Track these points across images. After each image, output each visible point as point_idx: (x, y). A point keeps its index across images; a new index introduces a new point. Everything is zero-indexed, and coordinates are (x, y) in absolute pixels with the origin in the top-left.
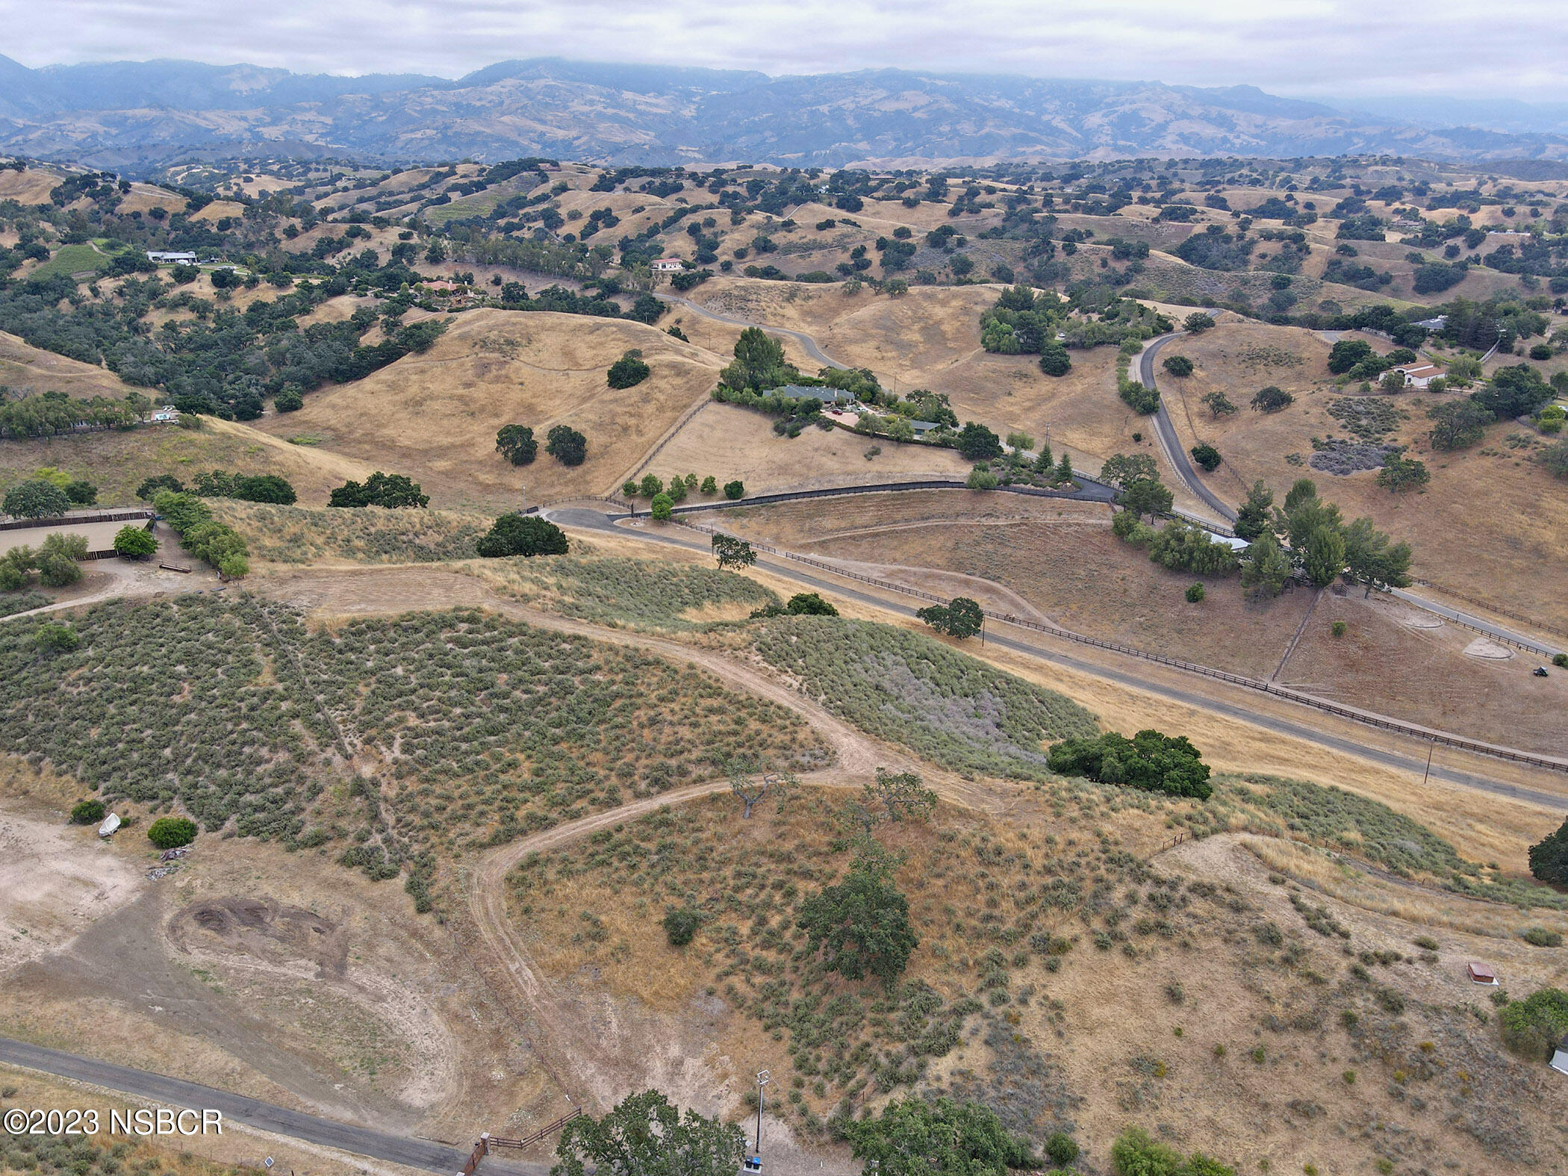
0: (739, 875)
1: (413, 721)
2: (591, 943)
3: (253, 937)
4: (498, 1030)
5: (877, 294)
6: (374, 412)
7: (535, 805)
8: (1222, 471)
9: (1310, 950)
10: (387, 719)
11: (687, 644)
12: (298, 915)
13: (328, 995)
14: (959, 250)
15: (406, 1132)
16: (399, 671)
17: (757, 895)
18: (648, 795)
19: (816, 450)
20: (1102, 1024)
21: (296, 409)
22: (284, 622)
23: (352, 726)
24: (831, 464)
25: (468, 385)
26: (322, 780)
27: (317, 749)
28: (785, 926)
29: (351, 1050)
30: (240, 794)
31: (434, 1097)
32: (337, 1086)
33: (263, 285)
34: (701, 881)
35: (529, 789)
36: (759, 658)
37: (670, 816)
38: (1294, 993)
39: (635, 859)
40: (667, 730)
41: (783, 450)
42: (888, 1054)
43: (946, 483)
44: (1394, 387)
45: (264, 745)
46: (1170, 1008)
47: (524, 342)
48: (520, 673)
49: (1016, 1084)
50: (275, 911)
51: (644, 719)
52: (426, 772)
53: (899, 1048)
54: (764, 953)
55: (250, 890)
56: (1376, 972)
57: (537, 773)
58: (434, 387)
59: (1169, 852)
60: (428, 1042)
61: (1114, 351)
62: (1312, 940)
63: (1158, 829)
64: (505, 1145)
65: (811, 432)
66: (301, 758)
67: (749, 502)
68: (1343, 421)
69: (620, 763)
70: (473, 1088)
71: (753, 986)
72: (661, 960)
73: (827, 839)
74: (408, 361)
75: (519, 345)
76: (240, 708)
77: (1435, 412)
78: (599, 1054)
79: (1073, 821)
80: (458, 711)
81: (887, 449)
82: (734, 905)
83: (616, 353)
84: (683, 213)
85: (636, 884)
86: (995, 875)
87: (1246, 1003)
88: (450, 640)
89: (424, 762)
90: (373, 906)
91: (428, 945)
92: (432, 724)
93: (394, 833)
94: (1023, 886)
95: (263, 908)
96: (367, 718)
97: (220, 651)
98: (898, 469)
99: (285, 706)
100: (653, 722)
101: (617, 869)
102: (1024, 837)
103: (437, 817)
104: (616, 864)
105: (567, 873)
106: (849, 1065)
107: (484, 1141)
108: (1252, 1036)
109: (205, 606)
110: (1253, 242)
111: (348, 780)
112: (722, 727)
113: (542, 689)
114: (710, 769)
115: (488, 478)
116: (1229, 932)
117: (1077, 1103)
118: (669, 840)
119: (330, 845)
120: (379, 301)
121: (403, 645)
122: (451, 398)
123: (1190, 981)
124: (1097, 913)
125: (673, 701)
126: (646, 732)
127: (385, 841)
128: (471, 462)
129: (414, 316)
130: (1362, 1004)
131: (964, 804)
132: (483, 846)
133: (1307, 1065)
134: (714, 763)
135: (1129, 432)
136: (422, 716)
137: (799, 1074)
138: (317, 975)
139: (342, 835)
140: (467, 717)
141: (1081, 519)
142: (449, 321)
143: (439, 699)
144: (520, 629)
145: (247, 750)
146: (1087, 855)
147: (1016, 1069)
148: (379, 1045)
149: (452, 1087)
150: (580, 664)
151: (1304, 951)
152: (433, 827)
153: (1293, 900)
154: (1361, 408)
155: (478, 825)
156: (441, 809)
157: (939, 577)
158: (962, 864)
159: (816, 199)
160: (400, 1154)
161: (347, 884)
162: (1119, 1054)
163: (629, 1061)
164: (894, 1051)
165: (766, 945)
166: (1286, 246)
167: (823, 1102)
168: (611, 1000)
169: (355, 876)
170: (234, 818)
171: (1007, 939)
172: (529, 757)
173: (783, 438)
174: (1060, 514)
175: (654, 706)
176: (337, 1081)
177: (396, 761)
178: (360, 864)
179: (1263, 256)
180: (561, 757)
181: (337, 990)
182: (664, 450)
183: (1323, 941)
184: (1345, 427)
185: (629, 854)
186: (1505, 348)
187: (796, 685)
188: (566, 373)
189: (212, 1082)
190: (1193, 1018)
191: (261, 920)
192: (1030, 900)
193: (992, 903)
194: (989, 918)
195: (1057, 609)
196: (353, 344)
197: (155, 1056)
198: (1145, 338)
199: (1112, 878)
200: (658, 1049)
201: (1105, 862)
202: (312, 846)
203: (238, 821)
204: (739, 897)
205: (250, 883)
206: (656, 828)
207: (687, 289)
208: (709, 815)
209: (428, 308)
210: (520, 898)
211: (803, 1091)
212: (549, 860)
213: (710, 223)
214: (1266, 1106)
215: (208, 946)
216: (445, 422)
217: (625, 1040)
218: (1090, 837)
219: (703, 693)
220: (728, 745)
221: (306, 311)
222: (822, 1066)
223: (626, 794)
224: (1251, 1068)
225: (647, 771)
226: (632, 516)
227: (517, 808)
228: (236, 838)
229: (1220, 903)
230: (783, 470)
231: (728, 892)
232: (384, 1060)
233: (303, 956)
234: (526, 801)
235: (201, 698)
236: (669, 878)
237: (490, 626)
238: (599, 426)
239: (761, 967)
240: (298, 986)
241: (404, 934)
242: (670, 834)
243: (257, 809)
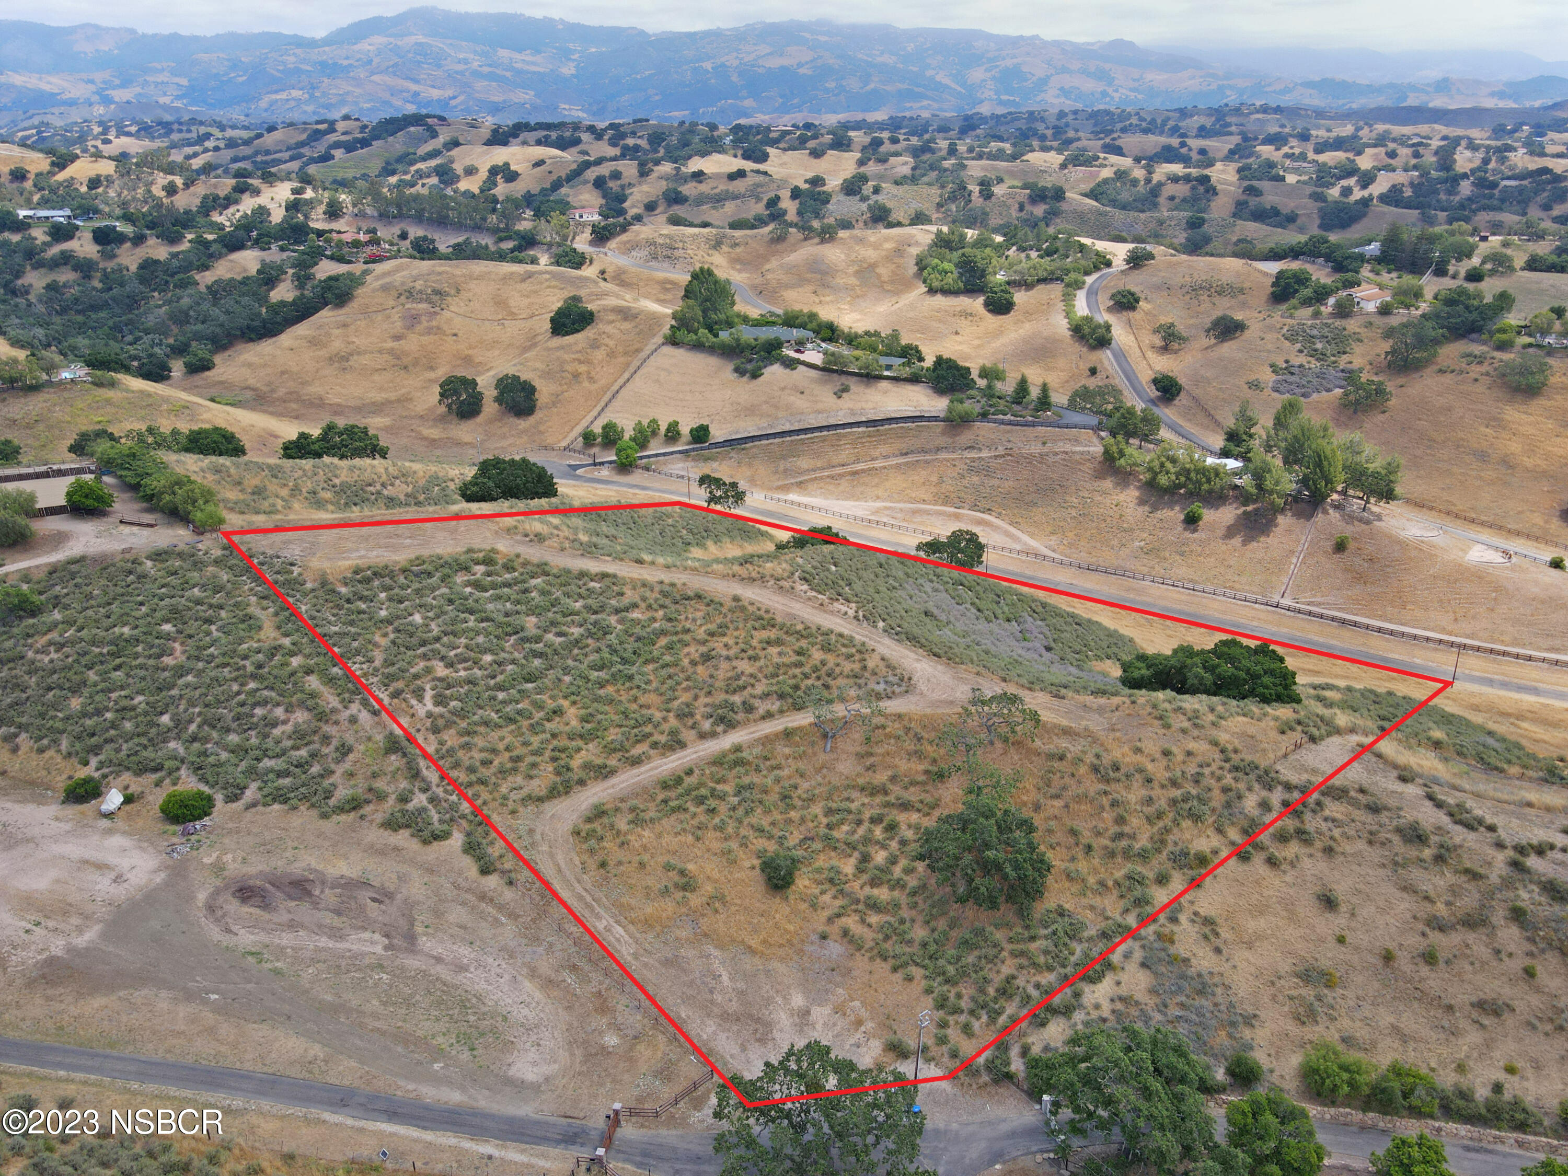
0: (829, 812)
1: (441, 670)
2: (681, 894)
3: (303, 911)
4: (600, 992)
5: (806, 239)
6: (295, 369)
7: (590, 753)
8: (1182, 400)
9: (1461, 846)
10: (412, 671)
11: (724, 576)
12: (350, 885)
13: (403, 969)
14: (875, 197)
15: (525, 1110)
16: (417, 618)
17: (854, 832)
18: (713, 735)
19: (783, 389)
20: (1260, 937)
21: (209, 369)
22: (278, 573)
23: (375, 680)
24: (800, 403)
25: (397, 338)
26: (350, 739)
27: (340, 706)
28: (893, 861)
29: (442, 1026)
30: (258, 760)
31: (547, 1070)
32: (437, 1066)
33: (152, 241)
34: (791, 821)
35: (581, 736)
36: (805, 587)
37: (744, 754)
38: (1454, 890)
39: (712, 803)
40: (724, 665)
41: (745, 390)
42: (1037, 986)
43: (921, 418)
44: (1344, 310)
45: (278, 704)
46: (1328, 915)
47: (453, 292)
48: (550, 615)
49: (1182, 1005)
50: (323, 883)
51: (696, 656)
52: (463, 724)
53: (1048, 978)
54: (876, 891)
55: (290, 862)
56: (1532, 862)
57: (584, 720)
58: (360, 341)
59: (1291, 757)
60: (525, 1011)
61: (1057, 289)
62: (1459, 834)
63: (1274, 734)
64: (638, 1114)
65: (774, 371)
66: (322, 716)
67: (717, 445)
68: (1298, 346)
69: (676, 704)
70: (588, 1057)
71: (870, 926)
72: (764, 907)
73: (921, 767)
74: (326, 315)
75: (448, 295)
76: (244, 667)
77: (1389, 333)
78: (716, 1010)
79: (1184, 731)
80: (488, 658)
81: (856, 387)
82: (830, 844)
83: (555, 302)
84: (587, 165)
85: (716, 828)
86: (1118, 791)
87: (1405, 905)
88: (468, 584)
89: (460, 714)
90: (431, 871)
91: (500, 908)
92: (462, 673)
93: (440, 792)
94: (1150, 801)
95: (308, 880)
96: (391, 670)
97: (211, 606)
98: (870, 405)
99: (295, 661)
100: (707, 658)
101: (694, 815)
102: (1138, 750)
103: (484, 772)
104: (693, 809)
105: (637, 822)
106: (995, 1001)
107: (616, 1112)
108: (1421, 939)
109: (184, 560)
110: (1160, 185)
111: (379, 737)
112: (785, 660)
113: (576, 631)
114: (778, 704)
115: (434, 433)
116: (1371, 833)
117: (1250, 1020)
118: (746, 780)
119: (367, 809)
120: (285, 255)
121: (417, 592)
122: (380, 352)
123: (1341, 889)
124: (1233, 824)
125: (724, 635)
126: (700, 669)
127: (432, 800)
128: (412, 418)
129: (325, 269)
130: (1527, 896)
131: (1065, 722)
132: (540, 800)
133: (1483, 963)
134: (781, 696)
135: (1084, 366)
136: (450, 665)
137: (941, 1013)
138: (386, 948)
139: (381, 797)
140: (500, 664)
141: (1068, 447)
142: (366, 273)
143: (467, 647)
144: (542, 569)
145: (259, 711)
146: (1209, 765)
147: (1180, 990)
148: (472, 1018)
149: (563, 1056)
150: (613, 602)
151: (1456, 847)
152: (482, 782)
153: (1430, 797)
154: (1315, 332)
155: (531, 777)
156: (486, 763)
157: (927, 512)
158: (1079, 782)
159: (721, 150)
160: (523, 1134)
161: (396, 849)
162: (1285, 967)
163: (751, 1016)
164: (1044, 982)
165: (874, 883)
166: (1193, 188)
167: (974, 1041)
168: (715, 952)
169: (403, 838)
170: (254, 786)
171: (1143, 856)
172: (574, 703)
173: (745, 379)
174: (1044, 444)
175: (704, 643)
176: (436, 1060)
177: (429, 715)
178: (408, 826)
179: (1172, 198)
180: (611, 702)
181: (413, 963)
182: (619, 396)
183: (1472, 836)
184: (1301, 351)
185: (706, 798)
186: (1441, 272)
187: (851, 613)
188: (500, 322)
189: (295, 1072)
190: (1353, 924)
191: (309, 893)
192: (1160, 815)
193: (1120, 820)
194: (1119, 836)
195: (1053, 538)
196: (264, 300)
197: (223, 1049)
198: (1087, 273)
199: (1241, 786)
200: (779, 1000)
201: (1230, 771)
202: (349, 811)
203: (260, 789)
204: (836, 834)
205: (289, 854)
206: (731, 769)
207: (608, 239)
208: (787, 751)
209: (341, 260)
210: (592, 851)
211: (949, 1031)
212: (617, 810)
213: (616, 175)
214: (1450, 1008)
215: (253, 926)
216: (376, 377)
217: (741, 993)
218: (1208, 747)
219: (757, 625)
220: (795, 677)
221: (206, 267)
222: (964, 1004)
223: (688, 735)
224: (1425, 970)
225: (708, 710)
226: (595, 464)
227: (571, 757)
228: (260, 808)
229: (1354, 803)
230: (750, 411)
231: (823, 830)
232: (482, 1034)
233: (364, 929)
234: (579, 750)
235: (198, 659)
236: (754, 821)
237: (509, 567)
238: (547, 375)
239: (874, 906)
240: (367, 961)
241: (470, 897)
242: (747, 773)
243: (280, 774)
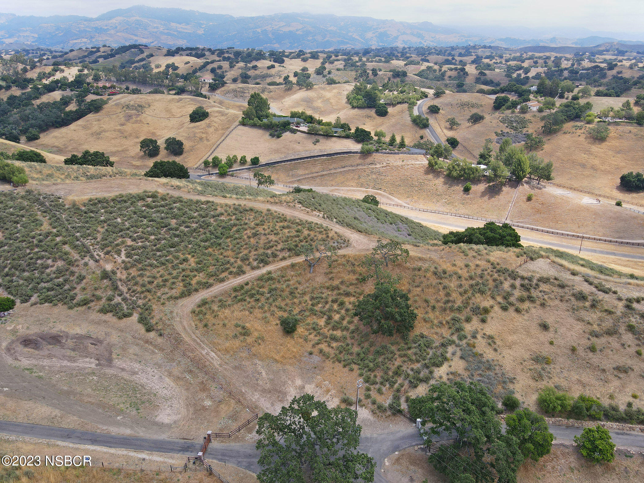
0: (312, 298)
1: (129, 242)
2: (243, 337)
3: (56, 350)
4: (203, 382)
5: (300, 89)
6: (76, 139)
7: (201, 277)
8: (459, 147)
9: (602, 300)
10: (115, 242)
11: (263, 202)
12: (80, 338)
13: (105, 374)
14: (329, 76)
15: (163, 436)
16: (119, 220)
17: (324, 307)
18: (258, 268)
19: (291, 142)
20: (514, 343)
21: (37, 139)
22: (52, 201)
23: (97, 247)
24: (298, 147)
25: (122, 125)
26: (84, 273)
27: (80, 259)
28: (343, 319)
29: (123, 399)
30: (38, 283)
31: (175, 418)
32: (119, 418)
33: (14, 88)
34: (295, 303)
35: (196, 270)
36: (300, 206)
37: (273, 275)
38: (601, 319)
39: (258, 297)
40: (263, 238)
41: (274, 143)
42: (412, 370)
43: (350, 152)
44: (524, 111)
45: (49, 258)
46: (544, 333)
47: (147, 106)
48: (182, 218)
49: (480, 375)
50: (67, 337)
51: (250, 234)
52: (140, 266)
53: (417, 366)
54: (335, 332)
55: (51, 328)
56: (635, 305)
57: (198, 263)
58: (105, 127)
59: (523, 266)
60: (166, 392)
61: (406, 106)
62: (601, 295)
63: (514, 257)
64: (220, 436)
65: (287, 135)
66: (71, 263)
67: (262, 165)
68: (506, 125)
69: (241, 255)
70: (196, 411)
71: (332, 348)
72: (282, 342)
73: (355, 277)
74: (90, 116)
75: (145, 107)
76: (33, 242)
78: (259, 388)
79: (474, 257)
80: (153, 237)
81: (322, 140)
82: (313, 312)
83: (191, 109)
84: (207, 64)
85: (259, 308)
86: (446, 282)
87: (579, 327)
88: (144, 206)
89: (139, 261)
90: (122, 331)
91: (155, 346)
92: (140, 244)
93: (128, 296)
94: (461, 286)
95: (60, 336)
96: (105, 242)
97: (18, 216)
98: (328, 148)
99: (58, 239)
100: (255, 235)
101: (249, 302)
102: (454, 265)
103: (149, 287)
104: (248, 300)
105: (222, 306)
106: (393, 377)
107: (209, 435)
108: (587, 341)
109: (6, 197)
110: (445, 72)
111: (98, 272)
112: (291, 234)
113: (194, 225)
114: (288, 253)
115: (138, 163)
116: (561, 297)
117: (512, 380)
118: (274, 286)
119: (92, 304)
120: (73, 93)
121: (119, 209)
122: (115, 130)
123: (550, 320)
124: (499, 295)
125: (263, 225)
126: (252, 240)
127: (123, 300)
128: (128, 157)
129: (90, 97)
130: (634, 320)
131: (420, 255)
132: (176, 298)
133: (617, 350)
134: (290, 250)
135: (418, 136)
136: (134, 240)
137: (367, 384)
138: (97, 365)
139: (99, 299)
140: (158, 240)
141: (413, 162)
142: (109, 99)
143: (142, 232)
144: (179, 200)
145: (39, 262)
146: (486, 270)
147: (479, 368)
148: (138, 395)
149: (184, 411)
150: (212, 213)
151: (600, 301)
152: (149, 291)
153: (586, 281)
154: (513, 119)
155: (172, 289)
156: (150, 283)
158: (428, 279)
159: (264, 58)
160: (162, 448)
161: (105, 321)
162: (527, 356)
163: (276, 390)
164: (415, 367)
165: (334, 328)
166: (458, 73)
167: (383, 396)
168: (259, 362)
169: (109, 317)
170: (36, 295)
171: (459, 310)
172: (193, 256)
173: (274, 138)
174: (403, 161)
175: (254, 228)
176: (118, 415)
177: (123, 262)
178: (111, 311)
179: (450, 77)
180: (210, 255)
181: (110, 371)
182: (220, 146)
183: (606, 296)
184: (507, 127)
185: (255, 294)
187: (321, 215)
188: (168, 119)
189: (45, 423)
190: (556, 336)
191: (60, 342)
192: (465, 292)
193: (448, 295)
194: (448, 301)
196: (62, 110)
197: (8, 413)
198: (418, 100)
199: (502, 278)
200: (290, 382)
201: (496, 272)
202: (82, 306)
203: (39, 296)
204: (316, 308)
205: (51, 325)
206: (266, 281)
207: (216, 89)
208: (292, 273)
209: (97, 94)
210: (201, 320)
211: (371, 393)
212: (213, 301)
213: (220, 67)
214: (604, 371)
215: (29, 357)
216: (113, 141)
217: (272, 380)
218: (485, 263)
219: (278, 220)
220: (296, 241)
221: (38, 98)
222: (378, 380)
223: (246, 268)
224: (591, 355)
225: (256, 257)
226: (209, 174)
227: (192, 279)
228: (39, 305)
229: (553, 284)
230: (277, 151)
231: (309, 307)
232: (143, 403)
233: (87, 357)
234: (195, 276)
235: (10, 239)
236: (277, 304)
237: (163, 199)
238: (188, 138)
239: (334, 339)
240: (87, 371)
241: (141, 342)
242: (274, 284)
243: (49, 290)
